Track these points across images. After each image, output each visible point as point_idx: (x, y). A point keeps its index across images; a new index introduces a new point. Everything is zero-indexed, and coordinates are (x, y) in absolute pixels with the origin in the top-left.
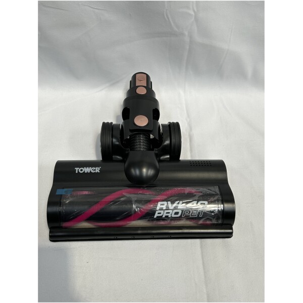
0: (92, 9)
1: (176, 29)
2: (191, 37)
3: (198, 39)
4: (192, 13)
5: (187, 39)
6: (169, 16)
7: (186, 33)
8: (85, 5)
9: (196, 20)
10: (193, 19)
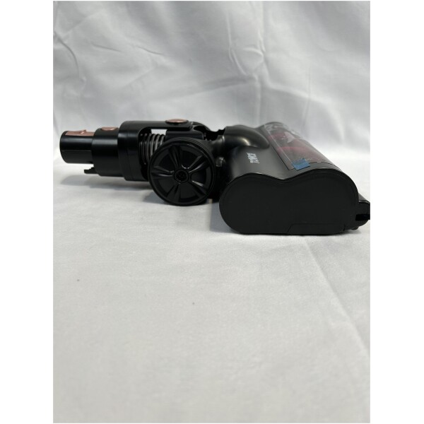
0: (148, 53)
1: (243, 72)
2: (262, 82)
3: (272, 85)
4: (261, 53)
5: (258, 85)
6: (235, 56)
7: (256, 77)
8: (140, 47)
9: (266, 61)
10: (262, 60)
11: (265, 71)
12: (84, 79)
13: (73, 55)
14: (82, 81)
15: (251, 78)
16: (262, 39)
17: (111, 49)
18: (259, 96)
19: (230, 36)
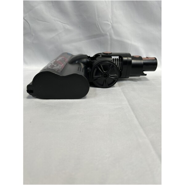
0: (61, 23)
1: (103, 32)
2: (111, 36)
3: (115, 37)
4: (110, 24)
5: (109, 38)
6: (99, 25)
7: (108, 34)
9: (113, 27)
10: (111, 27)
11: (112, 31)
12: (34, 34)
13: (29, 24)
14: (33, 35)
15: (106, 35)
16: (110, 18)
17: (45, 22)
18: (109, 42)
19: (97, 16)
